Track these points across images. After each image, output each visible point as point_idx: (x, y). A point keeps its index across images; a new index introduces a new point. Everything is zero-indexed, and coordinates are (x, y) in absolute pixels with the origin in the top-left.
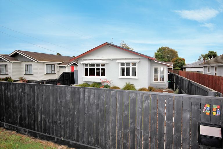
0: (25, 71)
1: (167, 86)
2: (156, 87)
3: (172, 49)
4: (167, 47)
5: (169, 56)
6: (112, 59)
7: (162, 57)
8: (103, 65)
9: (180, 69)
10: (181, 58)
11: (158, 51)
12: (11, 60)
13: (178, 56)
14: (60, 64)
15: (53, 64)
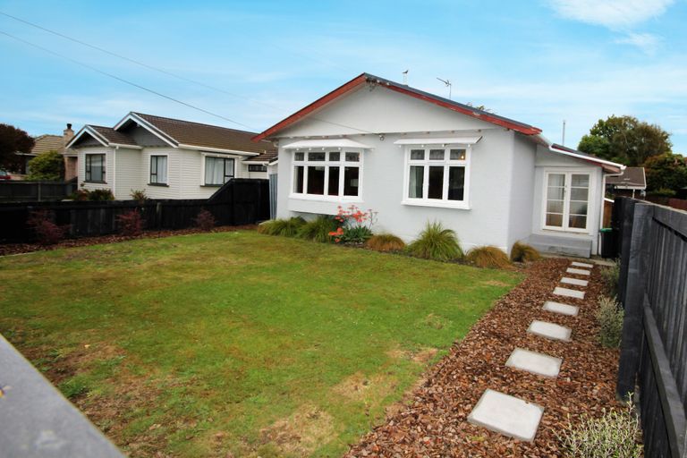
0: (151, 174)
1: (597, 247)
2: (552, 248)
3: (649, 124)
4: (628, 119)
5: (635, 148)
6: (384, 134)
7: (607, 152)
8: (352, 156)
9: (673, 192)
10: (681, 155)
11: (594, 132)
12: (112, 141)
13: (668, 150)
14: (250, 158)
15: (229, 156)
